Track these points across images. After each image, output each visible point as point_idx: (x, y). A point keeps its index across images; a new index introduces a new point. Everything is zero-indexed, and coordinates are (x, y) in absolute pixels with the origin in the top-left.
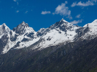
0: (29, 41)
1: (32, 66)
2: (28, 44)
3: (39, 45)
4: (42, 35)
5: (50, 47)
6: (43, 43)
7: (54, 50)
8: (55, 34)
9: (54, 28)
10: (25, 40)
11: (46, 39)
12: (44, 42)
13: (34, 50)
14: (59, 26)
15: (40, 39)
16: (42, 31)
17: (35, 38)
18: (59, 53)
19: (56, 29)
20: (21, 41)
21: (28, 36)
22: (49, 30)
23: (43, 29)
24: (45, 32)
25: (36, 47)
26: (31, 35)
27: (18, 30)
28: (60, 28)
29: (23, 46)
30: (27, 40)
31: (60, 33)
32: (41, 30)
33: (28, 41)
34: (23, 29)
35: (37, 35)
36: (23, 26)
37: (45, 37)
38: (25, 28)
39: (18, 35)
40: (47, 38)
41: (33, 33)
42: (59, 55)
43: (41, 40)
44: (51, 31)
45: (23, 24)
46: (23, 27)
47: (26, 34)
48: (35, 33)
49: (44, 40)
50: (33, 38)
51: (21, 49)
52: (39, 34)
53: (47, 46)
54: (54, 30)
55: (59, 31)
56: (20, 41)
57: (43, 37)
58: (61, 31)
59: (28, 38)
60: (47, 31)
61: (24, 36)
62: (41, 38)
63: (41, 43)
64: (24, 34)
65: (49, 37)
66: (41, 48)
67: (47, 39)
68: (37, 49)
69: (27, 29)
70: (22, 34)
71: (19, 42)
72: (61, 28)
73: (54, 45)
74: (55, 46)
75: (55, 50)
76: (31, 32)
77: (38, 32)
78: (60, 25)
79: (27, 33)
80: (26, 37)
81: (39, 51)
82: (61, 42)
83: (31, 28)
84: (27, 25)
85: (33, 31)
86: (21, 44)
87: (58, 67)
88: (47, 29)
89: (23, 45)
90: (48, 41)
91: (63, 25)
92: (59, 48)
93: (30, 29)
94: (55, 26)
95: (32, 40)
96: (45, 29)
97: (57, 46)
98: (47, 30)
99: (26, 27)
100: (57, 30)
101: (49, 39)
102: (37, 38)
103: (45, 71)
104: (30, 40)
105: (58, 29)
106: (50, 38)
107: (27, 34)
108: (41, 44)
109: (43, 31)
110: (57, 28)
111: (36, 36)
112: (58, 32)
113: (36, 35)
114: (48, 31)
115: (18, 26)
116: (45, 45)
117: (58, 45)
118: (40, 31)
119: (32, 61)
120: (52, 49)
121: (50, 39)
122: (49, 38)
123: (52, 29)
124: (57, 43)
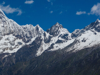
0: (64, 43)
1: (67, 68)
2: (62, 46)
3: (73, 47)
4: (77, 36)
5: (85, 48)
6: (78, 45)
8: (90, 35)
9: (89, 29)
10: (59, 42)
11: (81, 40)
12: (79, 44)
13: (68, 52)
14: (94, 27)
15: (75, 41)
16: (76, 33)
17: (70, 40)
18: (95, 55)
19: (91, 30)
20: (56, 43)
21: (62, 38)
22: (84, 32)
23: (78, 30)
24: (80, 33)
25: (71, 49)
26: (65, 37)
27: (52, 32)
28: (95, 29)
29: (58, 48)
30: (61, 41)
31: (95, 34)
32: (75, 31)
33: (62, 43)
34: (57, 31)
35: (71, 36)
36: (57, 27)
37: (80, 38)
38: (60, 29)
39: (52, 37)
41: (67, 35)
42: (95, 57)
43: (75, 42)
44: (86, 32)
45: (57, 25)
46: (57, 28)
47: (60, 36)
48: (70, 34)
49: (79, 41)
50: (68, 40)
51: (55, 52)
52: (74, 36)
53: (82, 48)
54: (89, 31)
55: (94, 32)
56: (54, 43)
57: (78, 38)
58: (97, 32)
59: (62, 39)
61: (59, 37)
62: (75, 40)
63: (76, 44)
64: (58, 36)
65: (84, 38)
66: (76, 50)
67: (82, 41)
68: (72, 51)
69: (61, 30)
70: (56, 35)
71: (53, 44)
72: (96, 29)
73: (89, 46)
74: (90, 48)
75: (91, 52)
76: (65, 34)
77: (72, 34)
78: (96, 25)
79: (61, 35)
80: (60, 39)
81: (74, 53)
82: (96, 43)
83: (66, 29)
84: (61, 26)
85: (68, 32)
86: (55, 46)
87: (93, 69)
88: (81, 30)
89: (57, 47)
90: (83, 42)
91: (98, 25)
92: (95, 50)
93: (65, 30)
94: (91, 27)
95: (67, 41)
96: (80, 30)
97: (93, 47)
99: (61, 28)
100: (92, 31)
101: (84, 41)
102: (72, 39)
103: (80, 74)
104: (64, 42)
106: (85, 39)
107: (61, 36)
108: (75, 46)
109: (77, 32)
110: (92, 29)
111: (71, 38)
112: (93, 33)
113: (71, 37)
114: (83, 32)
115: (52, 27)
116: (80, 46)
117: (94, 47)
118: (74, 32)
119: (67, 63)
120: (88, 51)
121: (85, 41)
122: (84, 40)
123: (87, 30)
124: (92, 45)
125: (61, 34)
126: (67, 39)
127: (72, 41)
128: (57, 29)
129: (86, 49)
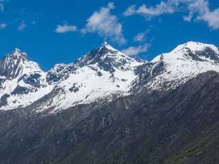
0: (30, 93)
1: (35, 150)
2: (26, 100)
3: (51, 103)
4: (59, 78)
5: (76, 106)
6: (60, 98)
7: (86, 114)
8: (87, 78)
9: (87, 64)
10: (19, 91)
11: (67, 89)
12: (63, 96)
13: (39, 114)
14: (98, 60)
15: (54, 90)
16: (58, 71)
17: (43, 86)
18: (97, 121)
19: (91, 65)
20: (12, 93)
21: (27, 83)
22: (75, 69)
23: (62, 65)
24: (66, 72)
25: (46, 107)
26: (33, 80)
27: (5, 68)
28: (99, 63)
29: (16, 105)
30: (25, 90)
31: (100, 74)
32: (55, 68)
33: (27, 93)
34: (16, 67)
35: (47, 78)
36: (15, 58)
37: (66, 84)
38: (21, 63)
39: (5, 80)
40: (71, 86)
41: (37, 76)
42: (98, 125)
43: (55, 92)
44: (79, 70)
45: (15, 54)
46: (16, 61)
47: (22, 78)
48: (44, 75)
49: (63, 91)
50: (39, 87)
52: (52, 78)
53: (69, 106)
54: (86, 68)
55: (97, 70)
56: (9, 93)
57: (62, 84)
58: (102, 71)
59: (28, 86)
60: (69, 71)
61: (19, 81)
62: (56, 87)
63: (56, 97)
64: (18, 78)
65: (74, 84)
66: (56, 108)
67: (71, 90)
68: (47, 111)
69: (24, 65)
70: (14, 76)
71: (7, 96)
72: (101, 65)
73: (86, 101)
74: (88, 105)
75: (89, 113)
76: (33, 73)
77: (49, 73)
78: (100, 56)
79: (25, 75)
80: (22, 84)
81: (53, 115)
82: (101, 95)
83: (35, 63)
84: (24, 56)
85: (39, 70)
86: (9, 100)
87: (94, 152)
88: (69, 65)
89: (14, 102)
90: (73, 92)
91: (105, 56)
92: (97, 110)
93: (32, 66)
94: (89, 59)
95: (36, 90)
96: (66, 67)
97: (93, 104)
98: (70, 67)
99: (23, 60)
100: (93, 69)
101: (74, 89)
102: (48, 86)
103: (64, 161)
104: (32, 91)
105: (95, 65)
106: (76, 86)
107: (25, 77)
108: (55, 100)
109: (60, 70)
110: (92, 63)
111: (45, 83)
112: (95, 72)
113: (45, 80)
114: (72, 69)
115: (5, 58)
116: (66, 101)
117: (95, 102)
118: (53, 71)
119: (36, 138)
120: (82, 113)
121: (77, 90)
122: (74, 87)
123: (82, 65)
124: (92, 98)
125: (23, 74)
126: (38, 85)
127: (49, 89)
128: (15, 63)
129: (79, 108)
